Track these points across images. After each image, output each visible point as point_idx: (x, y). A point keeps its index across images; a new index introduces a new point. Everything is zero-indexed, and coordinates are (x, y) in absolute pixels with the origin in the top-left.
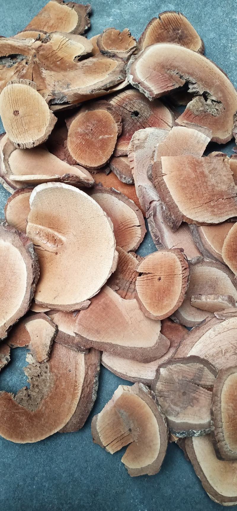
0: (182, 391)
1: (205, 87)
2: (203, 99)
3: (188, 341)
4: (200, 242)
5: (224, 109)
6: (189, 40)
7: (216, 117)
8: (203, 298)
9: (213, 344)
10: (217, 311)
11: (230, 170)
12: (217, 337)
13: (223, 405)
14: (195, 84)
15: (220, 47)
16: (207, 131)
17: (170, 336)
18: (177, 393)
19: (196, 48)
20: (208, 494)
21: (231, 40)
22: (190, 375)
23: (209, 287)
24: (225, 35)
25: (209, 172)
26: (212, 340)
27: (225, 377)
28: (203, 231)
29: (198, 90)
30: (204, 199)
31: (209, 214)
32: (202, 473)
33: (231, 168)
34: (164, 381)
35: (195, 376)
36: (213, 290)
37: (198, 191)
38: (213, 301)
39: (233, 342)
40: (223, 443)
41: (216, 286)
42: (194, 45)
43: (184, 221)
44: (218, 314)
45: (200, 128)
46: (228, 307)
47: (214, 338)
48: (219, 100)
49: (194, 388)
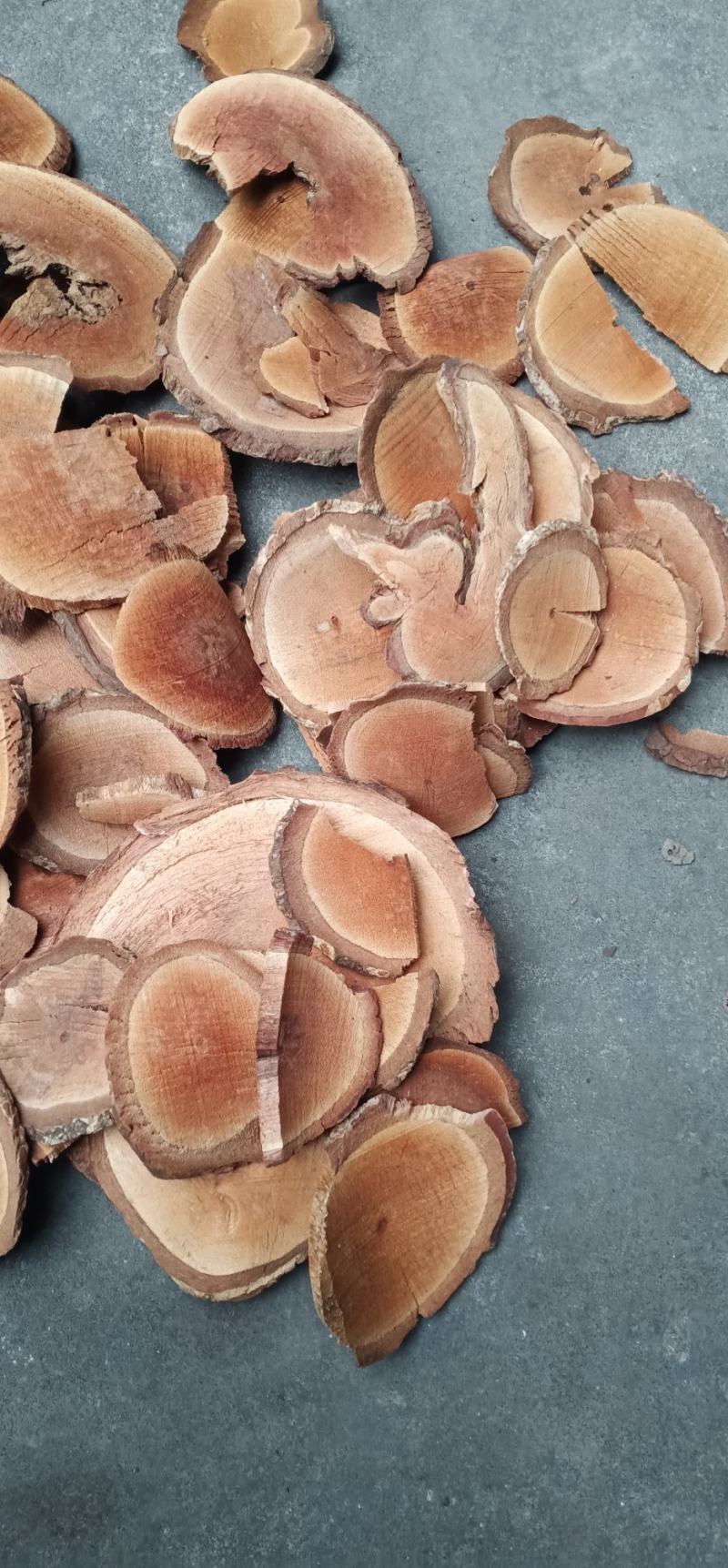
0: (60, 1032)
1: (51, 252)
2: (50, 284)
3: (80, 911)
4: (88, 655)
5: (120, 300)
6: (17, 136)
7: (98, 326)
8: (105, 792)
9: (145, 902)
10: (143, 817)
11: (128, 453)
12: (153, 882)
13: (133, 1036)
14: (22, 248)
15: (120, 137)
16: (59, 366)
17: (44, 910)
18: (48, 1041)
19: (37, 153)
20: (174, 1279)
21: (151, 113)
22: (75, 990)
23: (127, 762)
24: (134, 104)
25: (69, 470)
26: (141, 893)
27: (144, 972)
28: (93, 625)
29: (28, 264)
30: (66, 541)
31: (90, 578)
32: (145, 1229)
33: (127, 448)
34: (15, 1019)
35: (85, 988)
36: (138, 768)
37: (46, 522)
38: (129, 794)
39: (194, 888)
40: (147, 1129)
41: (144, 758)
42: (31, 148)
43: (31, 607)
44: (144, 825)
45: (40, 362)
46: (169, 803)
47: (145, 889)
48: (99, 280)
49: (87, 1018)
